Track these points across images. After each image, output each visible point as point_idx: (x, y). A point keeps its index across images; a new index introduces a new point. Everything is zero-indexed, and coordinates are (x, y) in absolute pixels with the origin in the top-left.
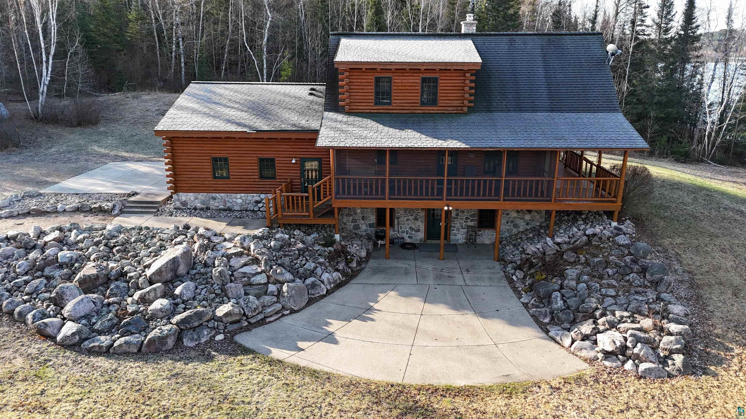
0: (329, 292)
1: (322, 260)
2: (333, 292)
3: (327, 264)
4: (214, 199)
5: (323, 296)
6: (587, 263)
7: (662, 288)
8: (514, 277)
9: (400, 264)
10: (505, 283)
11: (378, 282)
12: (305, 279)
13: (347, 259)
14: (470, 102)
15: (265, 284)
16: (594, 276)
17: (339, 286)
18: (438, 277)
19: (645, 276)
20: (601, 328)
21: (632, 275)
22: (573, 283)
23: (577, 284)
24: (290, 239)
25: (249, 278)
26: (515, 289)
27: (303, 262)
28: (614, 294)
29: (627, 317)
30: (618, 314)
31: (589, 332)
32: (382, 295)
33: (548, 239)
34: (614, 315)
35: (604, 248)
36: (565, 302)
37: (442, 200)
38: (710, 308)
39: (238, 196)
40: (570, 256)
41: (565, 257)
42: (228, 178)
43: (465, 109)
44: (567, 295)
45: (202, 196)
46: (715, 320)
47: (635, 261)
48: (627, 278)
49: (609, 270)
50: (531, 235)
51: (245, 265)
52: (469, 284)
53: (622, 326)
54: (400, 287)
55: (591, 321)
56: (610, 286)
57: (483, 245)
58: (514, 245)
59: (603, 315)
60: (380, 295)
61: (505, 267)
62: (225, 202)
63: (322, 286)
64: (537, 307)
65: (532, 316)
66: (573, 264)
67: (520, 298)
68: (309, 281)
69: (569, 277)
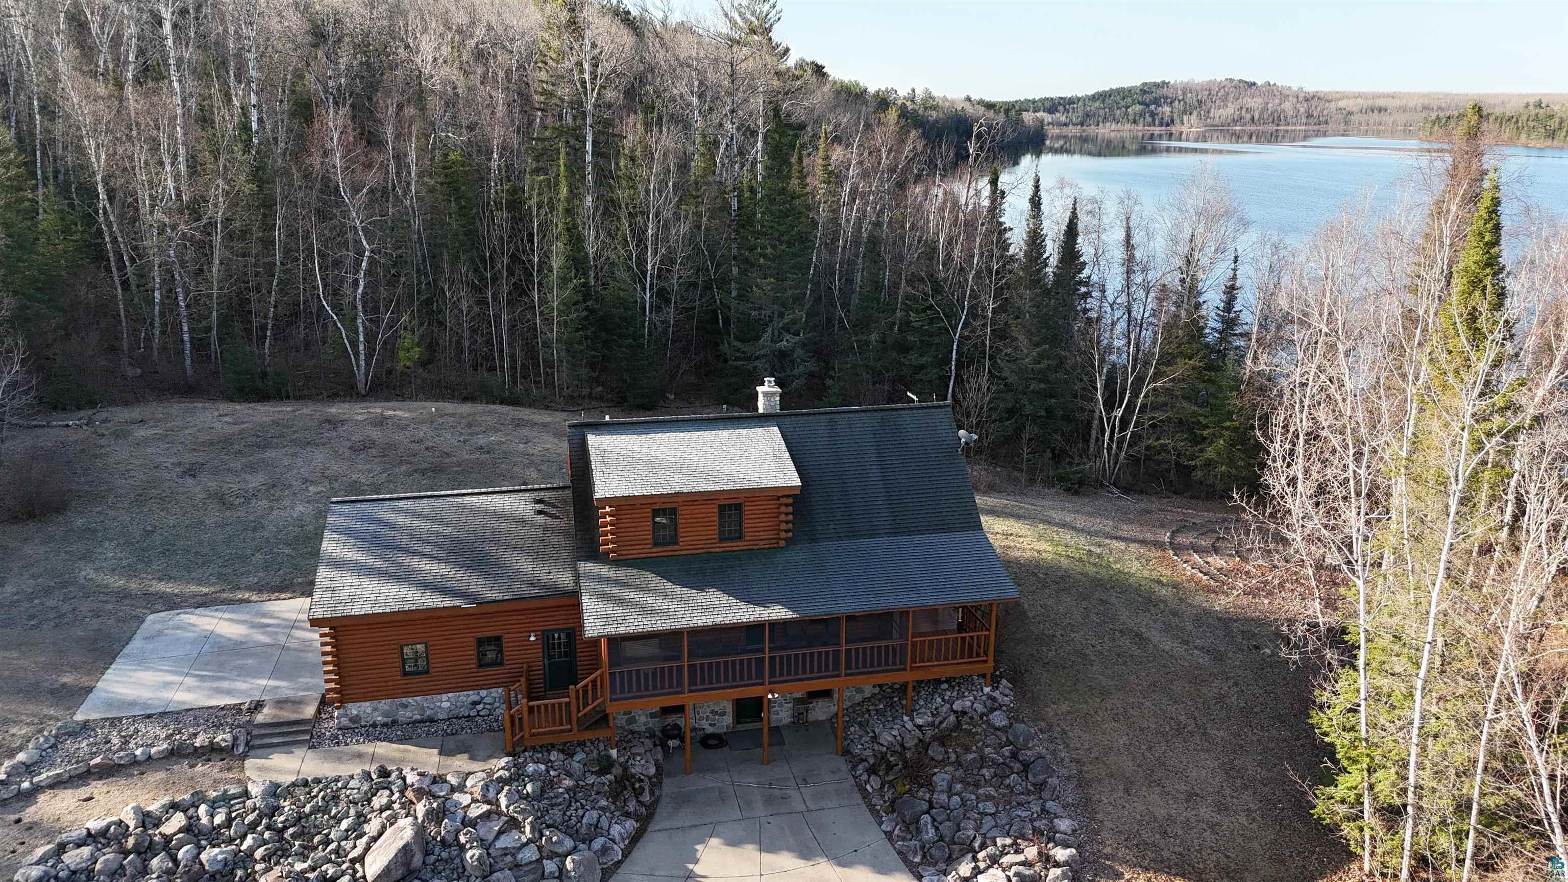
0: (626, 853)
1: (603, 803)
2: (630, 853)
3: (613, 807)
4: (405, 706)
5: (619, 863)
6: (958, 763)
7: (1046, 795)
8: (868, 787)
9: (710, 781)
10: (858, 798)
11: (688, 823)
12: (590, 842)
13: (634, 789)
14: (787, 531)
15: (537, 860)
16: (968, 784)
17: (635, 839)
18: (769, 800)
19: (1027, 777)
20: (982, 865)
21: (1012, 777)
22: (944, 797)
23: (949, 797)
24: (548, 771)
25: (513, 855)
26: (872, 808)
27: (580, 812)
28: (993, 810)
29: (1009, 846)
30: (999, 842)
31: (968, 874)
32: (699, 847)
33: (906, 718)
34: (995, 844)
35: (976, 733)
36: (937, 829)
37: (762, 684)
38: (1099, 816)
39: (444, 697)
40: (936, 751)
41: (930, 752)
42: (427, 672)
43: (782, 543)
44: (939, 819)
45: (384, 705)
46: (1105, 834)
47: (1014, 755)
48: (1007, 782)
49: (984, 771)
50: (881, 706)
51: (500, 833)
52: (812, 807)
53: (1005, 860)
54: (719, 828)
55: (970, 856)
56: (989, 798)
57: (818, 724)
58: (860, 724)
59: (983, 846)
60: (697, 847)
61: (854, 768)
62: (423, 709)
63: (616, 847)
64: (904, 839)
65: (900, 853)
66: (944, 763)
67: (880, 823)
68: (598, 843)
69: (939, 788)
